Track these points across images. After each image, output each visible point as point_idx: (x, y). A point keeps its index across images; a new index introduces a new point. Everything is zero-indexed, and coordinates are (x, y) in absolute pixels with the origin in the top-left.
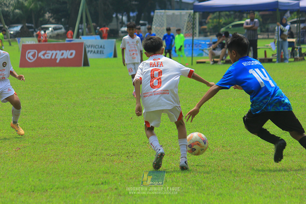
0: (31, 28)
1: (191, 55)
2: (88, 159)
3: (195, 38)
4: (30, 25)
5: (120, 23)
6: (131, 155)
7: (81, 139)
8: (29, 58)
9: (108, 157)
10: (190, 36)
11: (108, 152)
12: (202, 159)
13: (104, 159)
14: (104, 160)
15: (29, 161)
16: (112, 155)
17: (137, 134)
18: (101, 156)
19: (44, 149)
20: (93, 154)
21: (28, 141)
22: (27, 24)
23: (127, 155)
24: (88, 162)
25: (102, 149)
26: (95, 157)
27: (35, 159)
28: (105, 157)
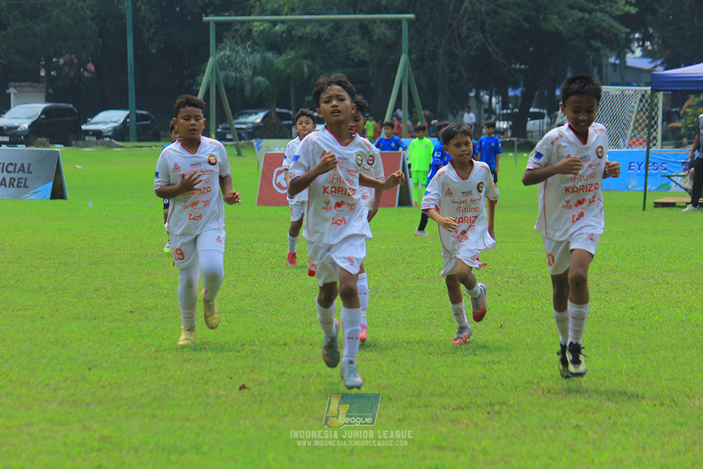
0: (287, 117)
1: (643, 188)
2: (401, 416)
3: (653, 149)
4: (285, 111)
5: (486, 111)
6: (497, 408)
7: (385, 370)
8: (279, 185)
9: (444, 412)
10: (641, 144)
11: (446, 401)
12: (658, 425)
13: (436, 415)
14: (435, 419)
15: (268, 415)
16: (455, 407)
17: (511, 362)
18: (430, 409)
19: (302, 390)
20: (411, 405)
21: (269, 370)
22: (278, 110)
23: (488, 409)
24: (399, 420)
25: (432, 394)
26: (414, 412)
27: (283, 410)
28: (439, 412)
